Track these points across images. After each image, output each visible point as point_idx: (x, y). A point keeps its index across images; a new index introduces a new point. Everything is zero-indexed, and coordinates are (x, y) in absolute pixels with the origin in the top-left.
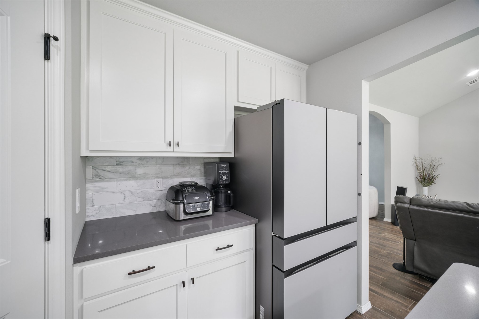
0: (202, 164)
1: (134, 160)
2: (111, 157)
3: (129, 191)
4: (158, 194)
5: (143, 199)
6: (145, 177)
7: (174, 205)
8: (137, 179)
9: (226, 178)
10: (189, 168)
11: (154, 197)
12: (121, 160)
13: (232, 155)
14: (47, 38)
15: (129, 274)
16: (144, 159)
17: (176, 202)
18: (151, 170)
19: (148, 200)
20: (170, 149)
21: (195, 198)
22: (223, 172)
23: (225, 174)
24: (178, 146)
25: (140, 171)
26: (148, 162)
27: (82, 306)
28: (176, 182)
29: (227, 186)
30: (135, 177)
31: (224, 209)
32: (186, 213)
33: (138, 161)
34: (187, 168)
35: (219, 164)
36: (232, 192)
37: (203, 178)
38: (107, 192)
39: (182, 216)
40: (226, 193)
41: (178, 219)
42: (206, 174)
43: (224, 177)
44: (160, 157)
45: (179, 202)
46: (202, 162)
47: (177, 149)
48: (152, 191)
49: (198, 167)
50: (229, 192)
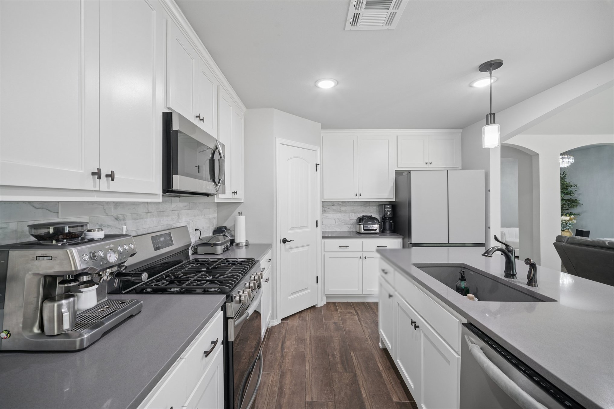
0: (377, 205)
1: (340, 203)
2: (330, 202)
3: (338, 219)
4: (352, 221)
5: (344, 224)
6: (345, 212)
7: (358, 225)
8: (341, 213)
9: (389, 213)
10: (369, 208)
11: (349, 223)
12: (334, 203)
13: (394, 200)
14: (317, 165)
15: (339, 247)
16: (344, 203)
17: (359, 223)
18: (348, 208)
19: (347, 224)
20: (357, 197)
21: (369, 223)
22: (387, 210)
23: (389, 211)
24: (361, 196)
25: (343, 209)
26: (346, 204)
27: (325, 254)
28: (361, 215)
29: (391, 218)
30: (340, 212)
31: (388, 232)
32: (365, 230)
33: (342, 204)
34: (368, 208)
35: (385, 206)
36: (393, 222)
37: (378, 214)
38: (328, 218)
39: (362, 231)
40: (389, 222)
41: (360, 232)
42: (379, 212)
43: (388, 213)
44: (352, 202)
45: (361, 223)
46: (378, 204)
47: (360, 197)
48: (349, 219)
49: (375, 208)
50: (391, 222)
